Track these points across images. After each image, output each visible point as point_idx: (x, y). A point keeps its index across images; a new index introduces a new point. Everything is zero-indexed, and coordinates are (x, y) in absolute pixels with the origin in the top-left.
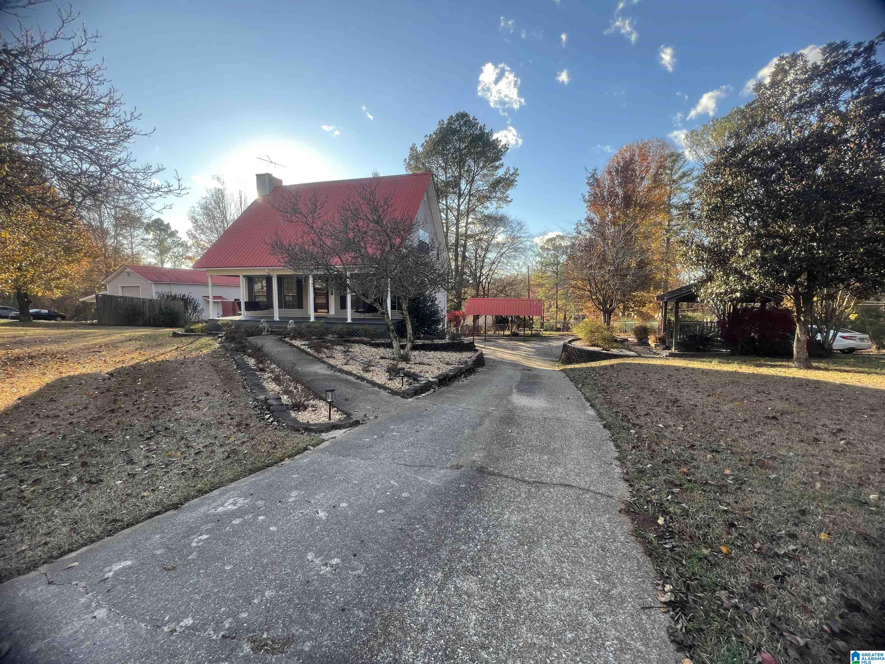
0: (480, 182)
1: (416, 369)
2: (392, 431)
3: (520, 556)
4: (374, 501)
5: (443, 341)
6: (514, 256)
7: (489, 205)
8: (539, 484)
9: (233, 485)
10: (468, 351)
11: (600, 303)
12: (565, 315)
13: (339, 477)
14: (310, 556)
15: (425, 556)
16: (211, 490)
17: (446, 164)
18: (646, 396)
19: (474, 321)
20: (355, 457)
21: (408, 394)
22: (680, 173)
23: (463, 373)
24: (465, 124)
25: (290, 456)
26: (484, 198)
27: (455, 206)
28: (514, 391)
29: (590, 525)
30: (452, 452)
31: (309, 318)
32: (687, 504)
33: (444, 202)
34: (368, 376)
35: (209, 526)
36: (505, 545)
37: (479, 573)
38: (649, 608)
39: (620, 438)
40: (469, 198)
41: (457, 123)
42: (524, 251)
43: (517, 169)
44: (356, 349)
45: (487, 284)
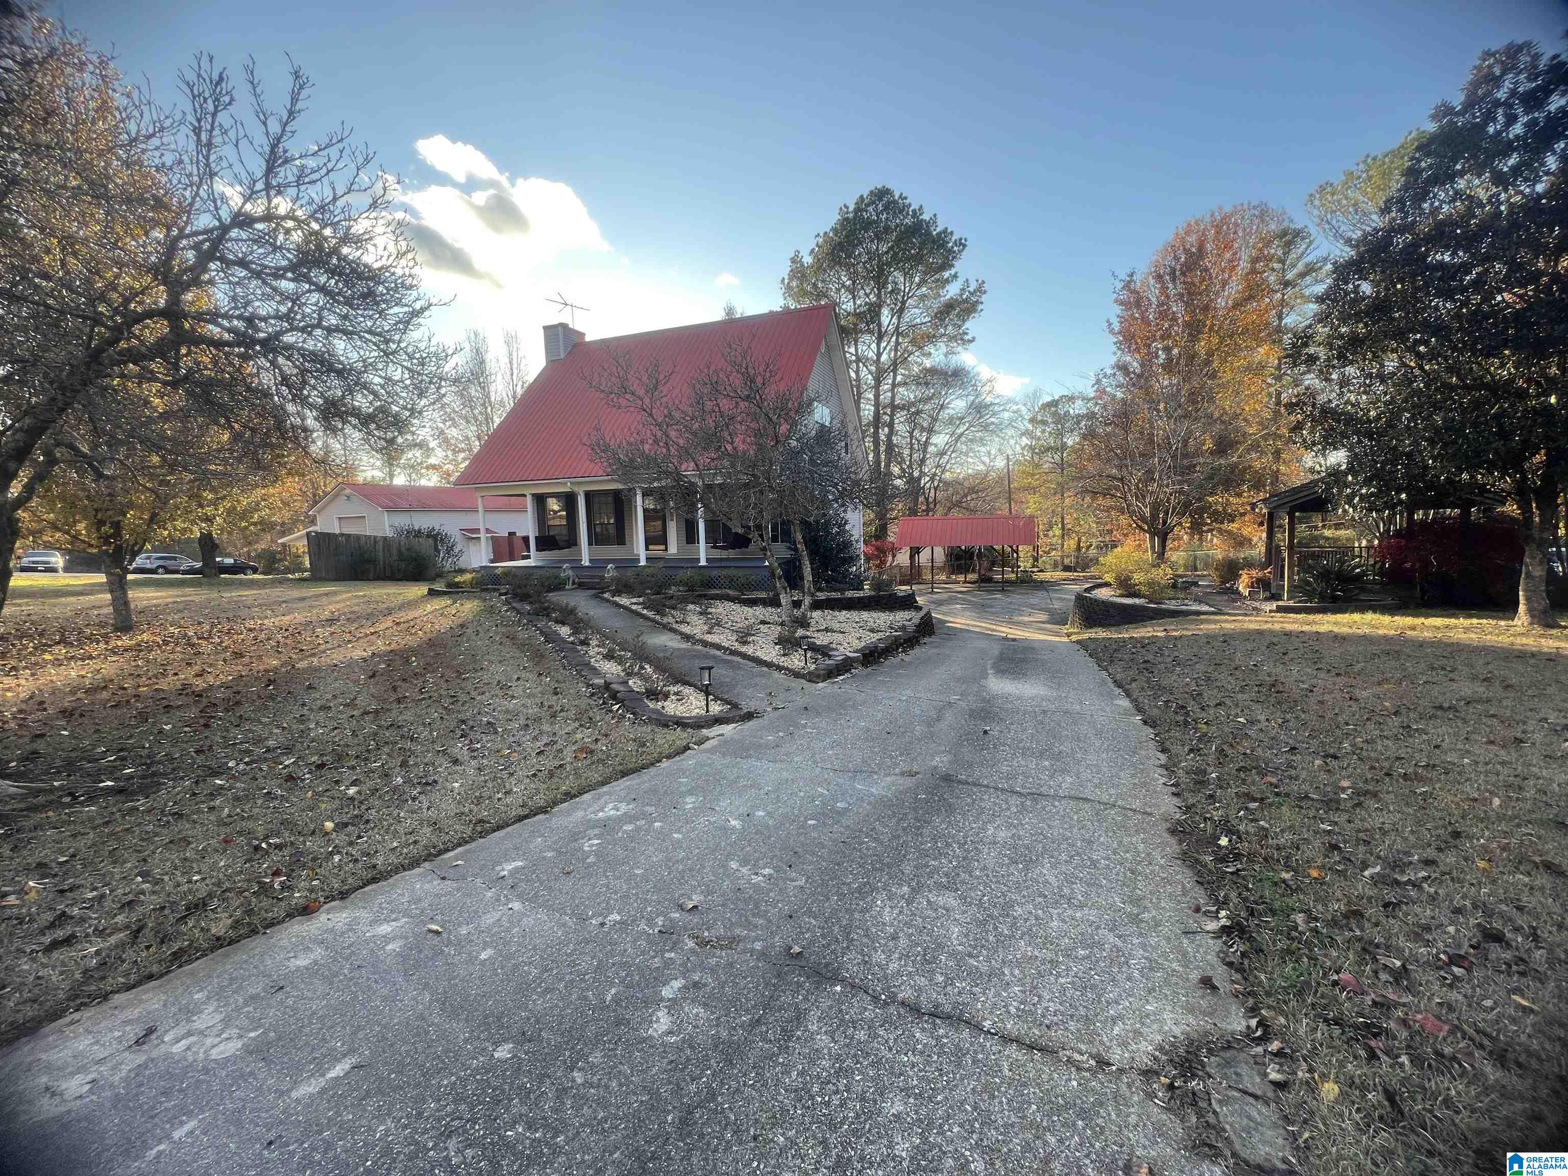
0: (917, 311)
1: (821, 640)
2: (805, 726)
3: (1013, 874)
4: (799, 810)
5: (861, 594)
6: (981, 439)
7: (932, 351)
8: (1037, 796)
9: (605, 789)
10: (904, 610)
11: (1143, 519)
12: (1079, 541)
13: (742, 782)
14: (734, 865)
15: (882, 870)
16: (581, 794)
17: (854, 282)
18: (1224, 678)
19: (912, 557)
20: (758, 759)
21: (818, 676)
22: (1300, 266)
23: (901, 645)
24: (886, 208)
25: (669, 757)
26: (922, 340)
27: (871, 355)
28: (990, 672)
29: (1115, 845)
30: (901, 755)
31: (638, 560)
32: (1268, 822)
33: (852, 350)
34: (749, 650)
35: (597, 831)
36: (990, 862)
37: (957, 889)
38: (1194, 933)
39: (1170, 737)
40: (897, 339)
41: (870, 209)
42: (998, 429)
43: (983, 282)
44: (720, 609)
45: (933, 491)
